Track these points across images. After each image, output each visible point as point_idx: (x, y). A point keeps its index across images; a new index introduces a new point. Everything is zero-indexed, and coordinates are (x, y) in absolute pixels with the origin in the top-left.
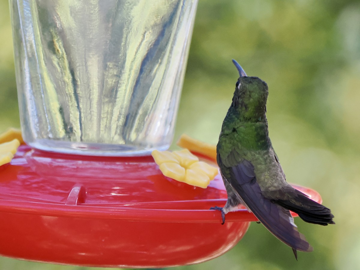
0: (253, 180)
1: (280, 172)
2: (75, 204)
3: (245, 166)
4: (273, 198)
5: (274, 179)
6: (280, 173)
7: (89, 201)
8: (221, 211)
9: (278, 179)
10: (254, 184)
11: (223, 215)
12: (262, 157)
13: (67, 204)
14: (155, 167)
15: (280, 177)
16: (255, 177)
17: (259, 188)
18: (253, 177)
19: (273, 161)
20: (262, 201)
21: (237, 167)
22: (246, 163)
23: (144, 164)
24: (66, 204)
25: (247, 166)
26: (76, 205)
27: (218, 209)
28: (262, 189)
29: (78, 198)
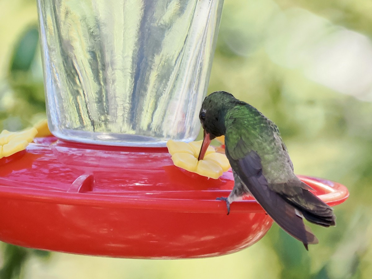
0: (259, 172)
1: (288, 162)
3: (252, 158)
4: (279, 191)
5: (281, 170)
6: (287, 164)
7: (97, 189)
8: (226, 201)
9: (284, 171)
10: (260, 176)
11: (228, 206)
12: (269, 146)
13: (69, 191)
15: (287, 169)
16: (261, 170)
17: (266, 180)
18: (260, 168)
19: (280, 150)
20: (268, 194)
21: (243, 159)
22: (253, 155)
24: (67, 192)
25: (254, 158)
26: (78, 193)
27: (223, 199)
28: (269, 182)
29: (81, 186)
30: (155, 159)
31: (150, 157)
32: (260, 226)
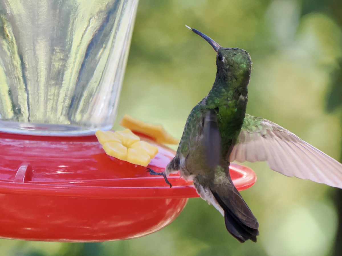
2: (22, 182)
7: (35, 179)
14: (98, 147)
23: (88, 144)
24: (13, 182)
29: (24, 176)
30: (88, 148)
31: (84, 146)
32: (172, 213)
